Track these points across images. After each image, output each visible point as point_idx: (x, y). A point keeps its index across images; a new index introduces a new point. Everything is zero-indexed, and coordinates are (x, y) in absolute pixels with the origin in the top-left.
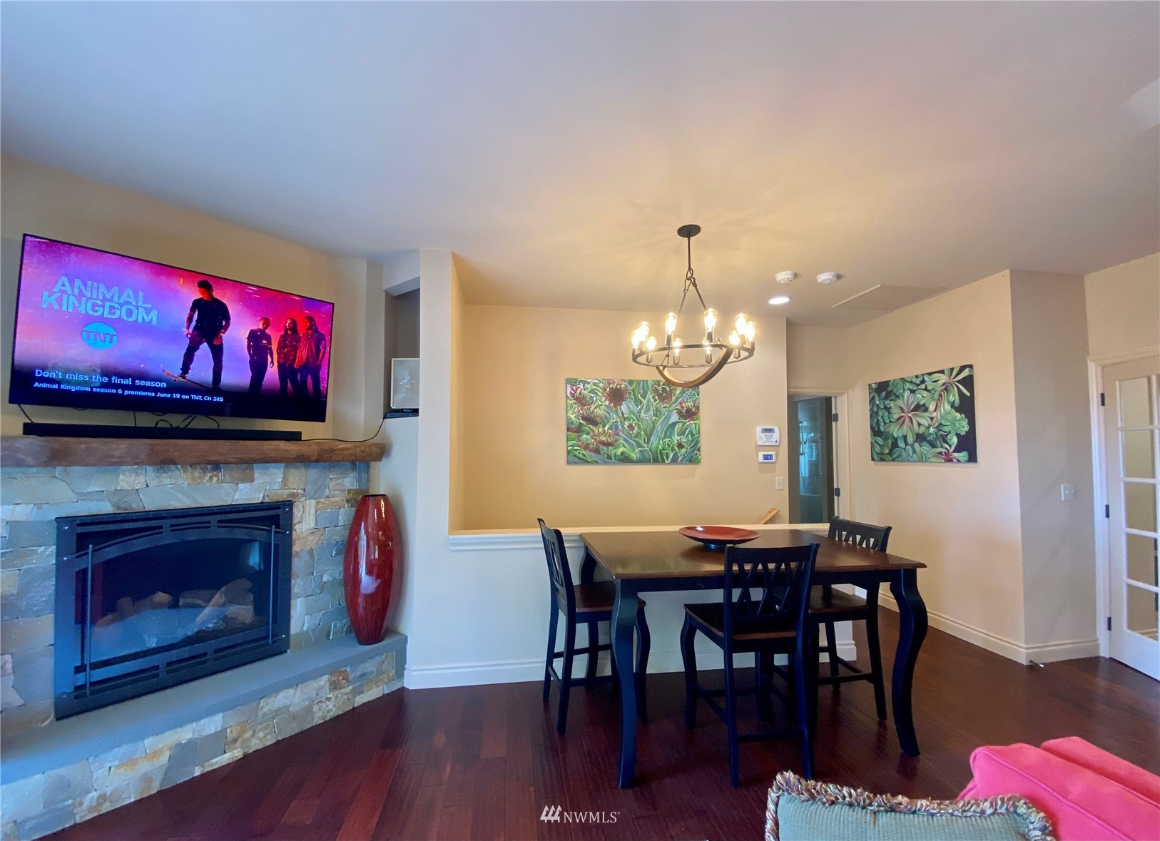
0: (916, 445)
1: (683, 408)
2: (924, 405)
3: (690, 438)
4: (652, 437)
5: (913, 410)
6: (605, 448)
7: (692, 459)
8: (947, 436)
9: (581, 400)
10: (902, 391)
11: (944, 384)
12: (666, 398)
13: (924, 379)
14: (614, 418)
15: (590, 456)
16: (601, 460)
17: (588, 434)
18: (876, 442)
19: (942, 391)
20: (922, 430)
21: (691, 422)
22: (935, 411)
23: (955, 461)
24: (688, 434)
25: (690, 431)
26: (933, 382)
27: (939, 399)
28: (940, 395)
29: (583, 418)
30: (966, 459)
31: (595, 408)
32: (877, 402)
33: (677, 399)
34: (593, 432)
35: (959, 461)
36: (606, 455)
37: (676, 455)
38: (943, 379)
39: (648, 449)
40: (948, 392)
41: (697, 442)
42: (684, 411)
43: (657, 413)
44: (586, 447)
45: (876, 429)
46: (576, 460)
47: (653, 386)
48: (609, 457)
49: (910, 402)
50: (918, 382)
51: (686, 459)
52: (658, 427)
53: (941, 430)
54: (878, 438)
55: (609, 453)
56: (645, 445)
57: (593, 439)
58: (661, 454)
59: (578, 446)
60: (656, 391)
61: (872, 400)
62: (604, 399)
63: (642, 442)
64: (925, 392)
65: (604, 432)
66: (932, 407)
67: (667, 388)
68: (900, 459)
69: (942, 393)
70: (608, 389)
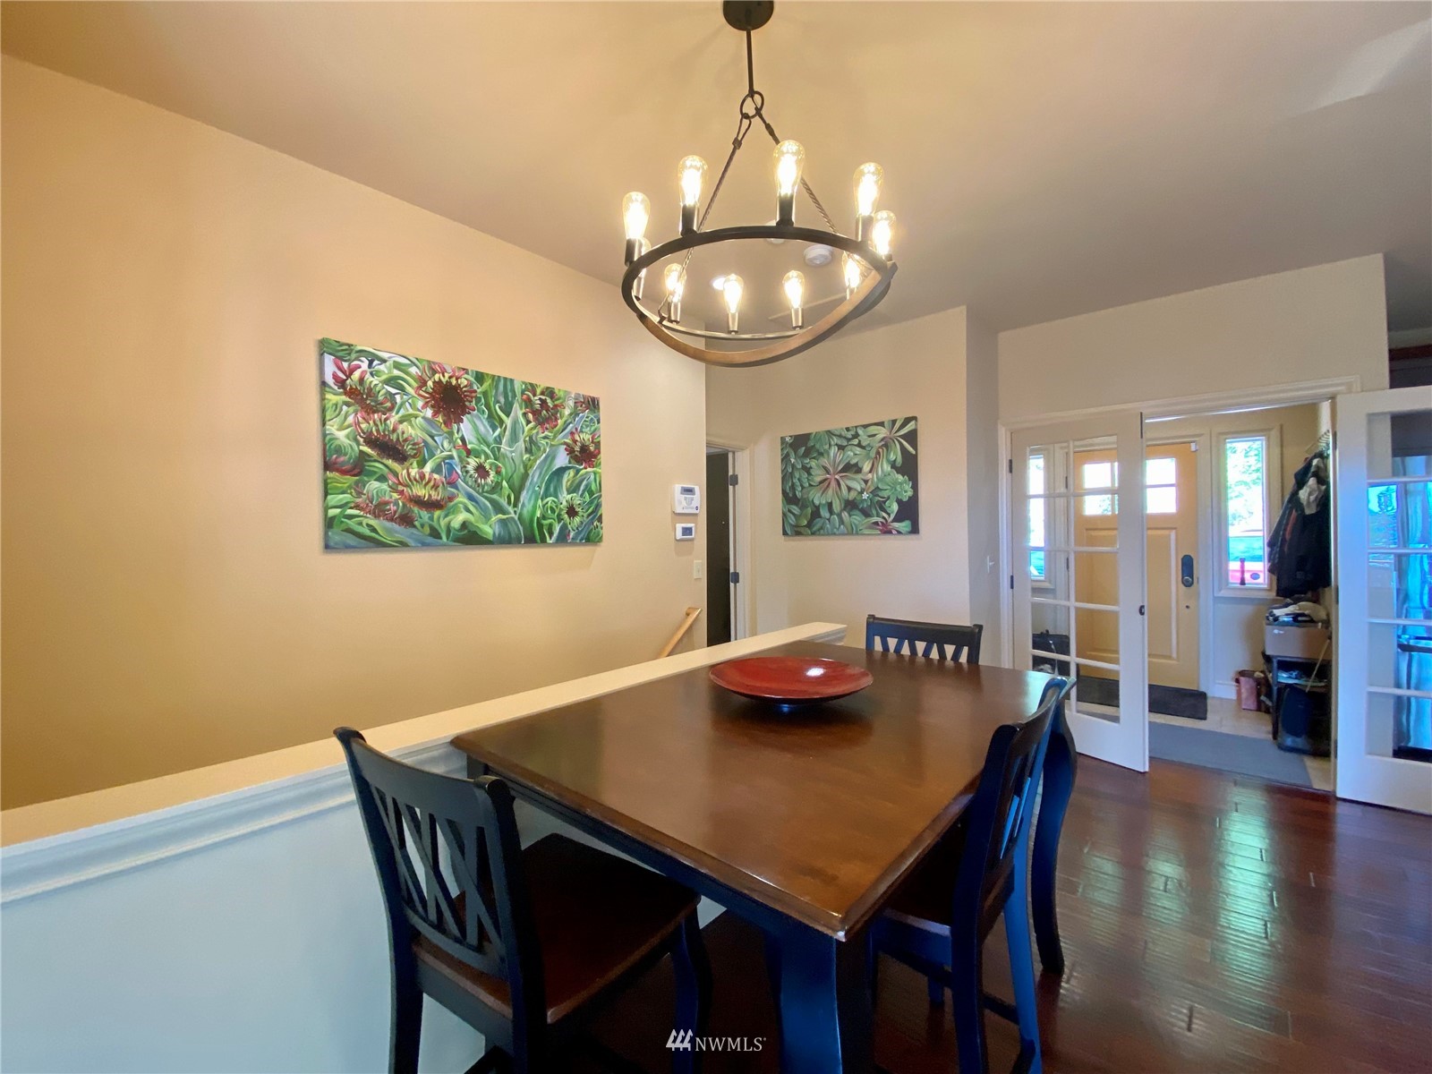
0: (845, 515)
1: (575, 441)
2: (856, 464)
3: (587, 499)
4: (524, 493)
5: (841, 472)
6: (425, 515)
7: (590, 537)
8: (884, 502)
9: (362, 398)
10: (826, 447)
11: (882, 440)
12: (547, 420)
13: (857, 432)
14: (445, 447)
15: (389, 531)
16: (417, 540)
17: (382, 478)
18: (790, 511)
19: (880, 447)
20: (852, 495)
21: (589, 469)
22: (870, 472)
23: (894, 532)
24: (584, 491)
25: (587, 486)
26: (869, 436)
27: (876, 458)
28: (878, 453)
29: (370, 441)
30: (909, 529)
31: (401, 422)
32: (793, 460)
33: (566, 425)
34: (396, 475)
35: (899, 533)
36: (427, 530)
37: (564, 530)
38: (882, 433)
39: (516, 518)
40: (887, 450)
41: (598, 506)
42: (577, 449)
43: (531, 447)
44: (379, 510)
45: (791, 495)
46: (351, 540)
47: (523, 393)
48: (435, 534)
49: (838, 461)
50: (850, 437)
51: (582, 535)
52: (535, 475)
53: (878, 496)
54: (795, 507)
55: (435, 524)
56: (511, 509)
57: (396, 491)
58: (540, 526)
59: (357, 507)
60: (528, 402)
61: (785, 459)
62: (420, 404)
63: (504, 502)
64: (858, 449)
65: (422, 476)
66: (866, 467)
67: (549, 400)
68: (822, 531)
69: (881, 450)
70: (430, 383)
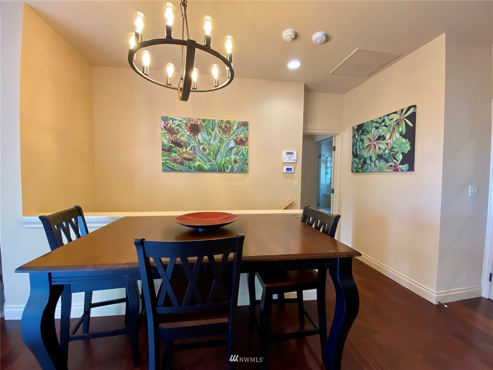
0: (377, 162)
1: (238, 138)
2: (383, 136)
3: (242, 157)
4: (218, 156)
5: (376, 140)
6: (187, 162)
7: (243, 170)
8: (396, 154)
9: (170, 131)
10: (370, 128)
11: (396, 121)
12: (227, 132)
13: (384, 119)
14: (193, 143)
15: (177, 167)
16: (185, 170)
17: (176, 152)
18: (355, 161)
19: (394, 125)
20: (381, 152)
21: (243, 147)
22: (390, 139)
23: (400, 170)
24: (240, 155)
25: (242, 153)
26: (390, 120)
27: (393, 131)
29: (173, 143)
30: (407, 168)
31: (181, 136)
32: (357, 137)
33: (234, 133)
34: (179, 152)
35: (402, 171)
36: (188, 167)
37: (232, 167)
38: (396, 117)
39: (215, 164)
40: (398, 126)
41: (246, 160)
42: (238, 140)
43: (221, 141)
44: (175, 161)
45: (355, 154)
46: (168, 169)
47: (218, 124)
48: (190, 168)
49: (375, 134)
50: (381, 122)
51: (239, 170)
52: (222, 150)
53: (392, 151)
54: (356, 159)
55: (190, 165)
56: (213, 161)
57: (179, 156)
58: (224, 166)
59: (169, 160)
60: (220, 127)
61: (354, 136)
62: (186, 131)
63: (211, 159)
64: (384, 127)
65: (187, 152)
66: (388, 137)
67: (228, 125)
68: (367, 170)
69: (395, 127)
70: (189, 125)
